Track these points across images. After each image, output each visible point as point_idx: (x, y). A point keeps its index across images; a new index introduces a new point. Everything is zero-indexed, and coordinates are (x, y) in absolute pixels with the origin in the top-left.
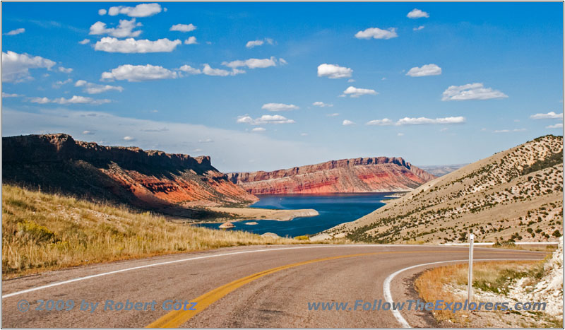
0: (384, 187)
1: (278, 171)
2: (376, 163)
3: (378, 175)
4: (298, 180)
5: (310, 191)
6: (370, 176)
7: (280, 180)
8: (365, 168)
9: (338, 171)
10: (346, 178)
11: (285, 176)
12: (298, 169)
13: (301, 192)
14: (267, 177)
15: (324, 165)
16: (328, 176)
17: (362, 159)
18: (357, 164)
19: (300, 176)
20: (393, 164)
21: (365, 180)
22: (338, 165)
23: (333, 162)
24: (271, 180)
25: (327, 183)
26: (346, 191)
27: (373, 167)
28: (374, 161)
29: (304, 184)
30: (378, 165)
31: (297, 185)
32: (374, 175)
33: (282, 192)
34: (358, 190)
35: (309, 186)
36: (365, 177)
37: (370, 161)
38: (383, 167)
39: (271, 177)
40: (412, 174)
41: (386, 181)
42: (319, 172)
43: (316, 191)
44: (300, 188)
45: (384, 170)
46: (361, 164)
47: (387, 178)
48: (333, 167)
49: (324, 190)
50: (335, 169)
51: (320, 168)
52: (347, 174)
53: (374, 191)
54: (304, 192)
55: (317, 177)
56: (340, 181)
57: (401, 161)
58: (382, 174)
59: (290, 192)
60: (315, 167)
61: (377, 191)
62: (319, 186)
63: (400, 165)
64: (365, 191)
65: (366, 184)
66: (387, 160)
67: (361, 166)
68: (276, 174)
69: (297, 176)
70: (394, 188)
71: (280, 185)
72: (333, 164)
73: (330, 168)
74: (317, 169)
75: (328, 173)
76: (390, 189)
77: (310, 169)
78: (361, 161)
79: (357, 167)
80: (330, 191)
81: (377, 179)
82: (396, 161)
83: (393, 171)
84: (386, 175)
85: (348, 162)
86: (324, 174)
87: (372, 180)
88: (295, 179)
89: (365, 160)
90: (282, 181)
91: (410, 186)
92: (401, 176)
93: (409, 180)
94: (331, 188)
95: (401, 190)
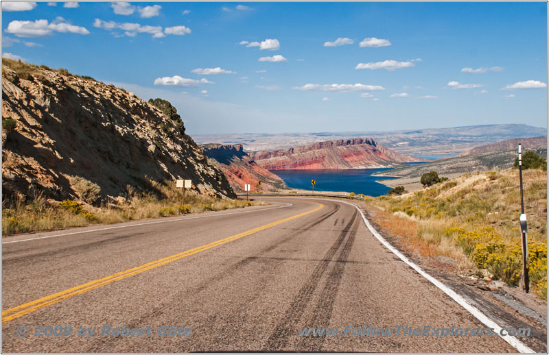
0: (362, 165)
1: (277, 151)
2: (353, 144)
3: (355, 154)
4: (294, 159)
5: (303, 168)
6: (350, 155)
7: (280, 159)
8: (345, 149)
9: (324, 151)
10: (331, 157)
11: (283, 155)
12: (293, 149)
13: (296, 168)
14: (269, 156)
15: (314, 146)
16: (317, 156)
17: (343, 141)
18: (339, 145)
19: (295, 155)
20: (366, 144)
21: (346, 159)
22: (324, 146)
23: (320, 143)
24: (272, 159)
25: (316, 161)
26: (332, 168)
27: (351, 147)
28: (352, 142)
29: (298, 161)
30: (355, 146)
31: (292, 163)
32: (352, 154)
33: (282, 169)
34: (341, 167)
35: (302, 164)
36: (346, 156)
37: (349, 142)
38: (358, 147)
39: (272, 155)
40: (380, 153)
41: (363, 160)
42: (309, 152)
43: (308, 167)
44: (295, 165)
45: (360, 150)
46: (342, 145)
47: (362, 157)
48: (321, 147)
49: (315, 167)
50: (322, 149)
51: (310, 149)
52: (332, 154)
53: (354, 168)
54: (299, 168)
55: (308, 156)
56: (326, 159)
57: (371, 141)
58: (358, 153)
59: (288, 168)
60: (307, 147)
62: (310, 163)
63: (370, 144)
64: (347, 168)
65: (347, 162)
66: (361, 141)
67: (342, 147)
68: (276, 153)
69: (292, 155)
70: (369, 165)
71: (279, 163)
72: (321, 145)
73: (318, 149)
75: (317, 152)
76: (366, 166)
77: (303, 150)
78: (341, 143)
79: (339, 147)
80: (319, 168)
81: (355, 158)
82: (368, 142)
83: (367, 151)
84: (362, 154)
85: (332, 143)
86: (314, 154)
87: (351, 159)
88: (291, 158)
89: (345, 141)
90: (281, 159)
91: (381, 163)
92: (372, 154)
93: (379, 158)
94: (320, 165)
95: (375, 167)
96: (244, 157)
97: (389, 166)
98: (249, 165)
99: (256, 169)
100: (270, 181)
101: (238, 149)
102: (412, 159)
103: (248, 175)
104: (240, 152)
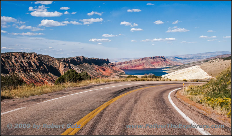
0: (159, 66)
2: (156, 58)
3: (157, 62)
4: (132, 65)
5: (135, 68)
6: (155, 63)
7: (126, 65)
8: (152, 60)
9: (144, 61)
10: (146, 63)
11: (127, 63)
12: (131, 61)
13: (133, 68)
14: (122, 64)
15: (140, 59)
16: (141, 63)
19: (132, 63)
21: (153, 64)
23: (142, 58)
25: (141, 65)
26: (147, 68)
27: (155, 59)
29: (133, 66)
31: (131, 66)
33: (127, 69)
34: (151, 67)
35: (135, 66)
36: (153, 63)
37: (154, 58)
38: (158, 60)
39: (123, 64)
40: (167, 61)
42: (138, 62)
43: (137, 68)
44: (132, 67)
47: (160, 63)
48: (142, 60)
49: (140, 68)
50: (143, 61)
51: (138, 61)
54: (134, 68)
55: (138, 64)
56: (145, 64)
57: (163, 57)
58: (158, 62)
59: (129, 68)
60: (137, 60)
61: (157, 68)
62: (138, 66)
63: (163, 58)
64: (153, 68)
65: (153, 65)
66: (159, 57)
68: (124, 63)
70: (162, 66)
71: (126, 66)
72: (143, 59)
75: (141, 62)
77: (135, 61)
78: (151, 58)
79: (150, 60)
80: (142, 68)
81: (157, 64)
82: (162, 57)
83: (161, 61)
84: (159, 62)
85: (147, 58)
87: (155, 64)
91: (167, 65)
92: (164, 62)
93: (166, 63)
95: (164, 67)
96: (109, 64)
97: (171, 66)
98: (111, 66)
99: (114, 68)
100: (119, 72)
101: (106, 60)
102: (180, 64)
103: (109, 70)
104: (107, 62)
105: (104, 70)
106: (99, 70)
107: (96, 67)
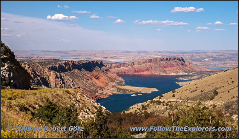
0: (174, 72)
2: (170, 60)
3: (171, 66)
4: (134, 68)
5: (139, 74)
6: (167, 67)
8: (164, 63)
9: (152, 64)
10: (155, 67)
11: (128, 66)
12: (134, 63)
13: (136, 74)
15: (146, 61)
16: (148, 67)
17: (163, 58)
18: (161, 61)
19: (135, 66)
20: (177, 61)
21: (165, 69)
22: (152, 61)
23: (150, 59)
24: (122, 68)
25: (147, 70)
26: (156, 74)
27: (168, 62)
28: (169, 59)
29: (137, 70)
30: (170, 61)
31: (133, 70)
32: (169, 66)
33: (127, 74)
34: (162, 74)
35: (139, 71)
36: (165, 67)
37: (167, 59)
38: (173, 62)
39: (121, 66)
40: (186, 66)
41: (174, 70)
42: (143, 64)
43: (142, 73)
44: (135, 72)
45: (173, 64)
46: (163, 61)
47: (175, 68)
48: (150, 62)
49: (146, 73)
50: (151, 63)
51: (144, 63)
52: (157, 66)
53: (169, 74)
55: (143, 67)
56: (153, 69)
57: (181, 59)
58: (172, 66)
59: (130, 73)
60: (142, 62)
61: (171, 74)
62: (144, 71)
63: (180, 60)
64: (165, 74)
65: (165, 71)
66: (175, 59)
67: (163, 62)
68: (124, 65)
69: (133, 66)
70: (178, 73)
71: (126, 70)
72: (150, 61)
73: (148, 63)
74: (142, 63)
75: (148, 65)
76: (176, 74)
77: (140, 63)
78: (162, 60)
79: (161, 62)
80: (149, 74)
81: (170, 68)
82: (179, 59)
83: (178, 64)
84: (174, 66)
85: (157, 60)
86: (146, 66)
87: (168, 69)
88: (133, 67)
89: (165, 58)
90: (127, 68)
91: (185, 72)
92: (181, 66)
93: (185, 68)
94: (149, 72)
95: (181, 74)
96: (103, 67)
97: (190, 74)
98: (105, 72)
99: (109, 74)
100: (116, 81)
101: (99, 63)
102: (206, 70)
103: (103, 77)
104: (100, 65)
105: (97, 79)
106: (91, 79)
107: (88, 74)
